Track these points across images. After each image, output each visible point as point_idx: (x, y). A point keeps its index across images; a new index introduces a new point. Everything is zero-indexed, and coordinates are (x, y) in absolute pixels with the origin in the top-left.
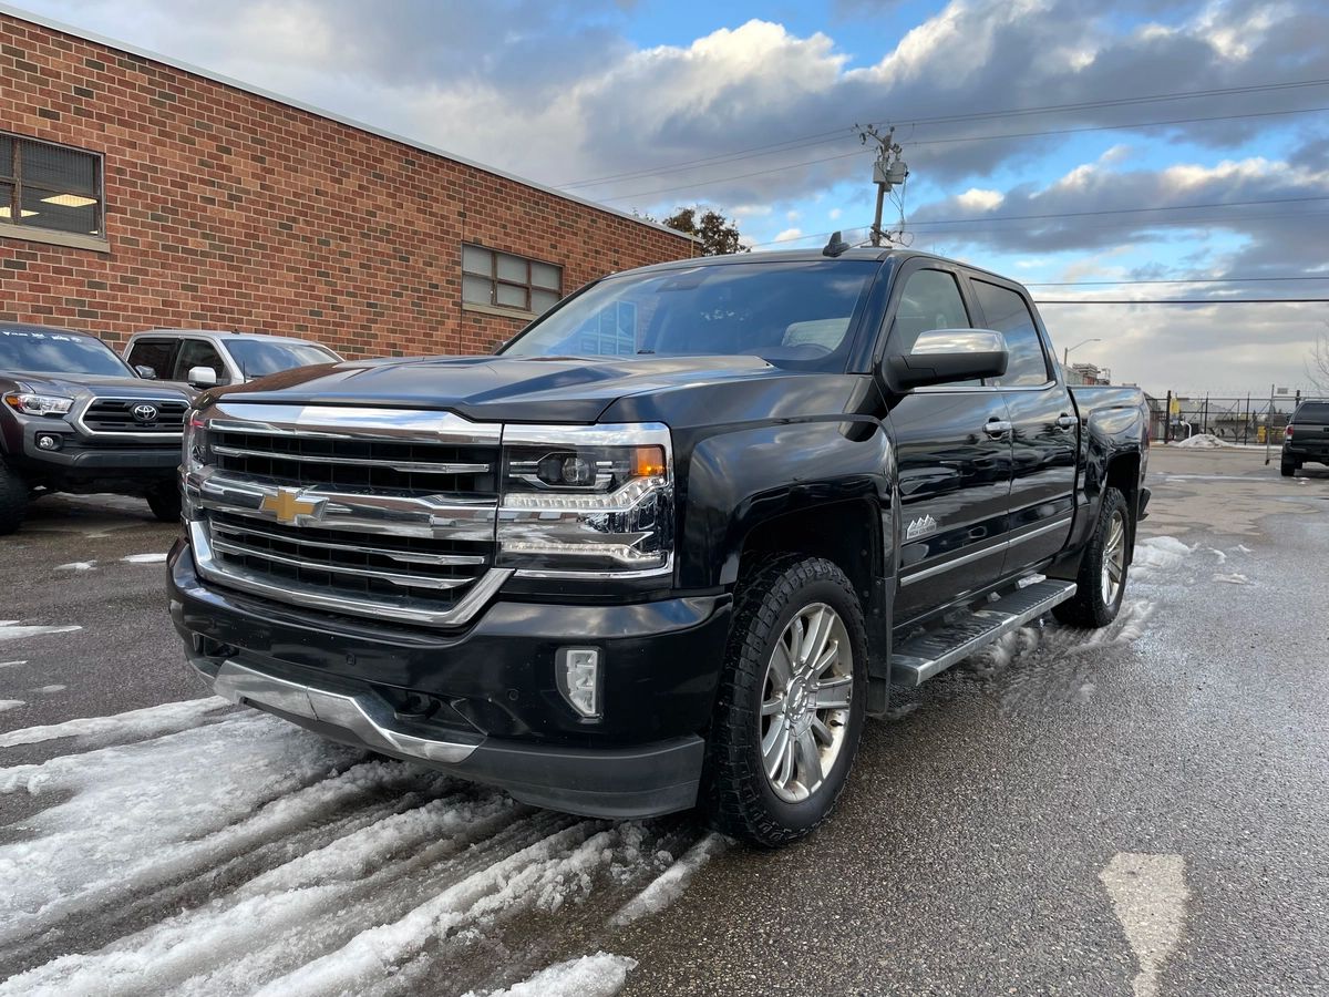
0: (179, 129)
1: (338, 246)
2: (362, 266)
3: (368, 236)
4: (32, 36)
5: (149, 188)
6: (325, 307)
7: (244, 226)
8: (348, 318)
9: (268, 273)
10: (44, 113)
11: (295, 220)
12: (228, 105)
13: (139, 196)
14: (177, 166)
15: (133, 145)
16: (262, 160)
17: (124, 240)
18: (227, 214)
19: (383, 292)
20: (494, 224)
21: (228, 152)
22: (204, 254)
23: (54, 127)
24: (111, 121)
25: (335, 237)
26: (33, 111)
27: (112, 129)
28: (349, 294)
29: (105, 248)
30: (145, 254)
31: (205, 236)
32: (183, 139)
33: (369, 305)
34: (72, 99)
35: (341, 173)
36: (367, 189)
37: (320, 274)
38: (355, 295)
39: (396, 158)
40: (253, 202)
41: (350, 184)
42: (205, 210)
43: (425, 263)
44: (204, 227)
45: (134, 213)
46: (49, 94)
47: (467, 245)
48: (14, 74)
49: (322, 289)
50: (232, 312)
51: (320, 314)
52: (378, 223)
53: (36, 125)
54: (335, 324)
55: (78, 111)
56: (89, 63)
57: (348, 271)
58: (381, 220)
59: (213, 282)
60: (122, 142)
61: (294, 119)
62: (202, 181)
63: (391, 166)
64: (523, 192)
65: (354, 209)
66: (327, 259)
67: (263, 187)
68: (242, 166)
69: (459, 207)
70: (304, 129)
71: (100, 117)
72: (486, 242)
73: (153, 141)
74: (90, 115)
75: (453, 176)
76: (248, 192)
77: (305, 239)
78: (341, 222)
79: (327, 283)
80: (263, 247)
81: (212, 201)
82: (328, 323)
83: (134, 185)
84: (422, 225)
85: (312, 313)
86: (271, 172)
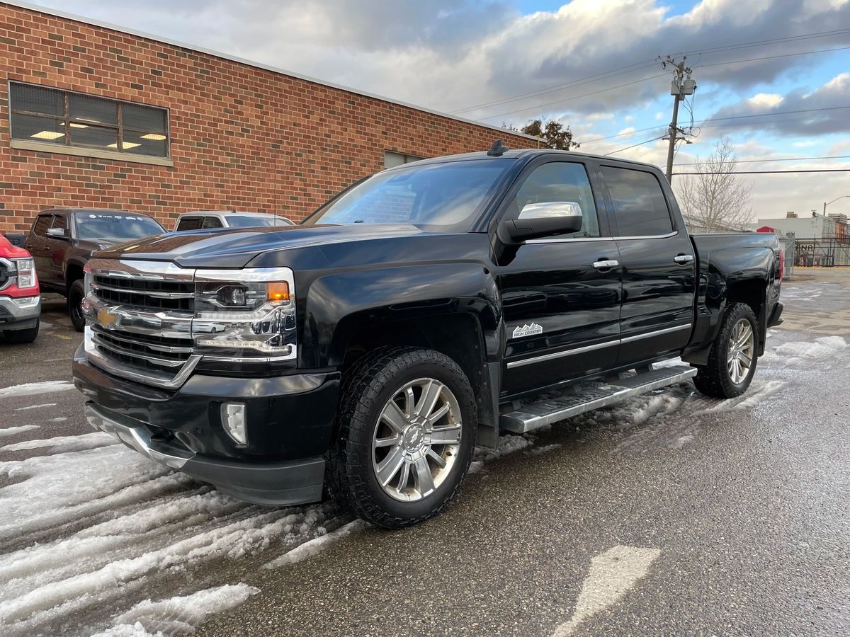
0: (212, 91)
1: (307, 156)
2: (322, 168)
3: (326, 150)
4: (126, 41)
5: (196, 127)
6: (299, 194)
7: (251, 147)
8: (314, 200)
9: (266, 175)
10: (134, 86)
11: (281, 142)
12: (240, 75)
13: (190, 132)
14: (211, 113)
15: (186, 102)
16: (261, 107)
17: (182, 159)
18: (241, 140)
19: (335, 184)
20: (405, 138)
21: (241, 103)
22: (227, 165)
23: (140, 94)
24: (172, 88)
25: (305, 151)
26: (127, 85)
27: (173, 94)
28: (314, 186)
29: (171, 164)
30: (193, 166)
31: (228, 154)
32: (214, 97)
33: (327, 192)
34: (150, 77)
35: (309, 112)
36: (325, 121)
37: (296, 174)
38: (317, 186)
39: (343, 100)
40: (256, 133)
41: (315, 118)
42: (228, 139)
43: (361, 165)
44: (227, 149)
45: (186, 143)
46: (137, 74)
47: (388, 152)
48: (116, 64)
49: (298, 183)
50: (244, 199)
51: (296, 199)
52: (331, 141)
53: (129, 94)
54: (306, 204)
55: (154, 84)
56: (159, 55)
57: (313, 171)
58: (334, 139)
59: (233, 182)
60: (179, 101)
61: (280, 80)
62: (226, 122)
63: (340, 105)
64: (424, 117)
65: (317, 134)
66: (301, 165)
67: (262, 123)
68: (249, 111)
69: (383, 128)
70: (286, 86)
71: (166, 86)
72: (400, 149)
73: (197, 99)
74: (160, 86)
75: (378, 109)
76: (253, 127)
77: (287, 153)
78: (309, 142)
79: (301, 180)
80: (262, 159)
81: (232, 133)
82: (301, 204)
83: (187, 126)
84: (359, 141)
85: (292, 198)
86: (267, 113)
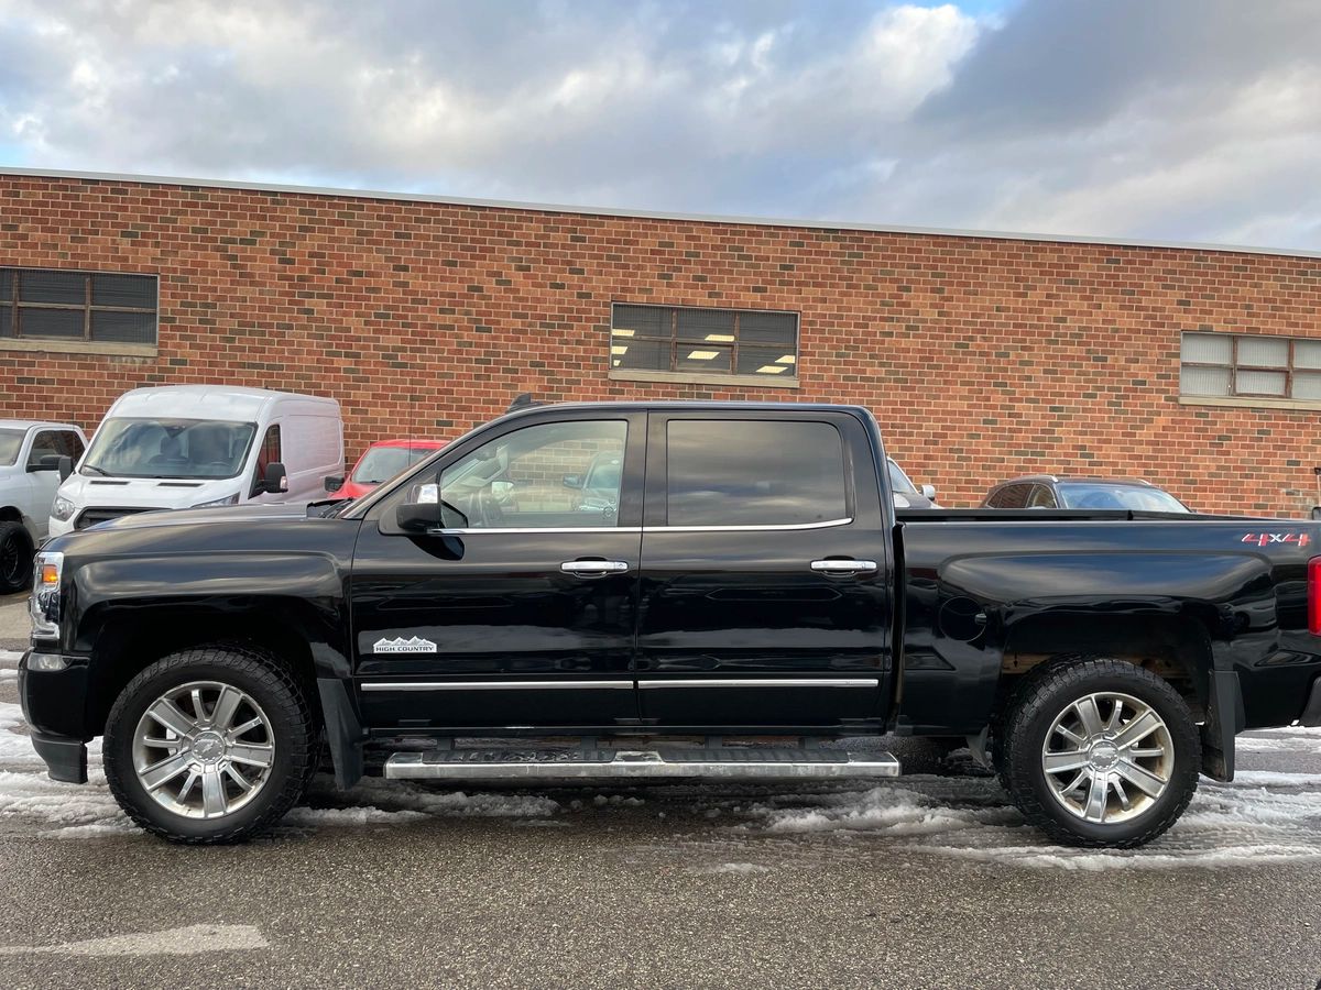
0: (865, 279)
1: (1018, 356)
2: (1046, 372)
3: (1056, 342)
4: (750, 234)
5: (835, 332)
6: (1000, 415)
7: (920, 351)
8: (1028, 423)
9: (941, 390)
10: (756, 290)
11: (971, 339)
12: (910, 250)
13: (827, 340)
14: (860, 310)
15: (824, 301)
16: (940, 291)
17: (812, 377)
18: (904, 343)
19: (1069, 395)
20: (1234, 306)
21: (908, 289)
22: (879, 380)
23: (763, 298)
24: (807, 285)
25: (1016, 348)
26: (748, 289)
27: (808, 292)
28: (1028, 401)
29: (796, 384)
30: (829, 385)
31: (882, 365)
32: (867, 287)
33: (1053, 409)
34: (778, 275)
35: (1026, 287)
36: (1058, 296)
37: (996, 385)
38: (1035, 401)
39: (1095, 260)
40: (929, 329)
41: (1036, 296)
42: (883, 342)
43: (1127, 361)
44: (881, 357)
45: (821, 354)
46: (761, 274)
47: (1189, 334)
48: (736, 265)
49: (998, 399)
50: (903, 426)
51: (994, 422)
52: (1068, 327)
53: (749, 300)
54: (1010, 430)
55: (782, 283)
56: (792, 244)
57: (1029, 378)
58: (1072, 324)
59: (886, 403)
60: (815, 300)
61: (977, 247)
62: (882, 319)
63: (1087, 269)
64: (1280, 264)
65: (1039, 319)
66: (1006, 370)
67: (940, 314)
68: (921, 300)
69: (1180, 295)
70: (987, 254)
71: (799, 284)
72: (1218, 327)
73: (842, 294)
74: (790, 283)
75: (1170, 264)
76: (925, 321)
77: (982, 354)
78: (1023, 333)
79: (1004, 393)
80: (937, 367)
81: (890, 334)
82: (1004, 430)
83: (823, 331)
84: (1126, 321)
85: (985, 422)
86: (950, 299)
